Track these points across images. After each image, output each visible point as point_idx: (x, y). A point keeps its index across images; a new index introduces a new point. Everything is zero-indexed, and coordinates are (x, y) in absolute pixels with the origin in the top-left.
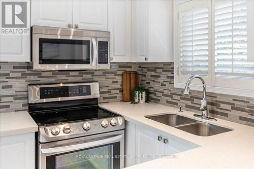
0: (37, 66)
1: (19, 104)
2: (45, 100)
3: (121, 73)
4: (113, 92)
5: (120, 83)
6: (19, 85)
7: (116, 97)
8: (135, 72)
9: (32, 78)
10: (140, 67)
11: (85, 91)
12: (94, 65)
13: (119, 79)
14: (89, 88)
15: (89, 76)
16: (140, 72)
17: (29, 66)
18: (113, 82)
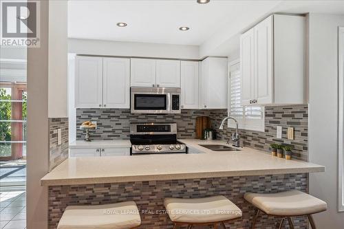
0: (133, 111)
1: (125, 135)
2: (141, 133)
3: (195, 117)
4: (189, 131)
5: (194, 125)
6: (125, 123)
7: (191, 135)
8: (207, 117)
9: (133, 119)
10: (211, 113)
11: (166, 129)
12: (169, 110)
13: (194, 121)
14: (169, 127)
15: (171, 119)
16: (211, 117)
17: (128, 111)
18: (189, 124)
